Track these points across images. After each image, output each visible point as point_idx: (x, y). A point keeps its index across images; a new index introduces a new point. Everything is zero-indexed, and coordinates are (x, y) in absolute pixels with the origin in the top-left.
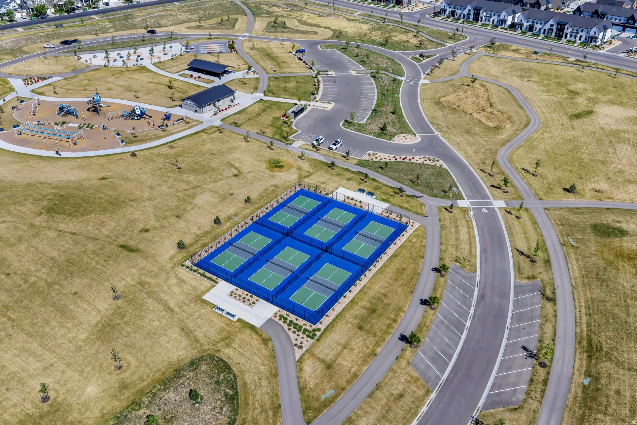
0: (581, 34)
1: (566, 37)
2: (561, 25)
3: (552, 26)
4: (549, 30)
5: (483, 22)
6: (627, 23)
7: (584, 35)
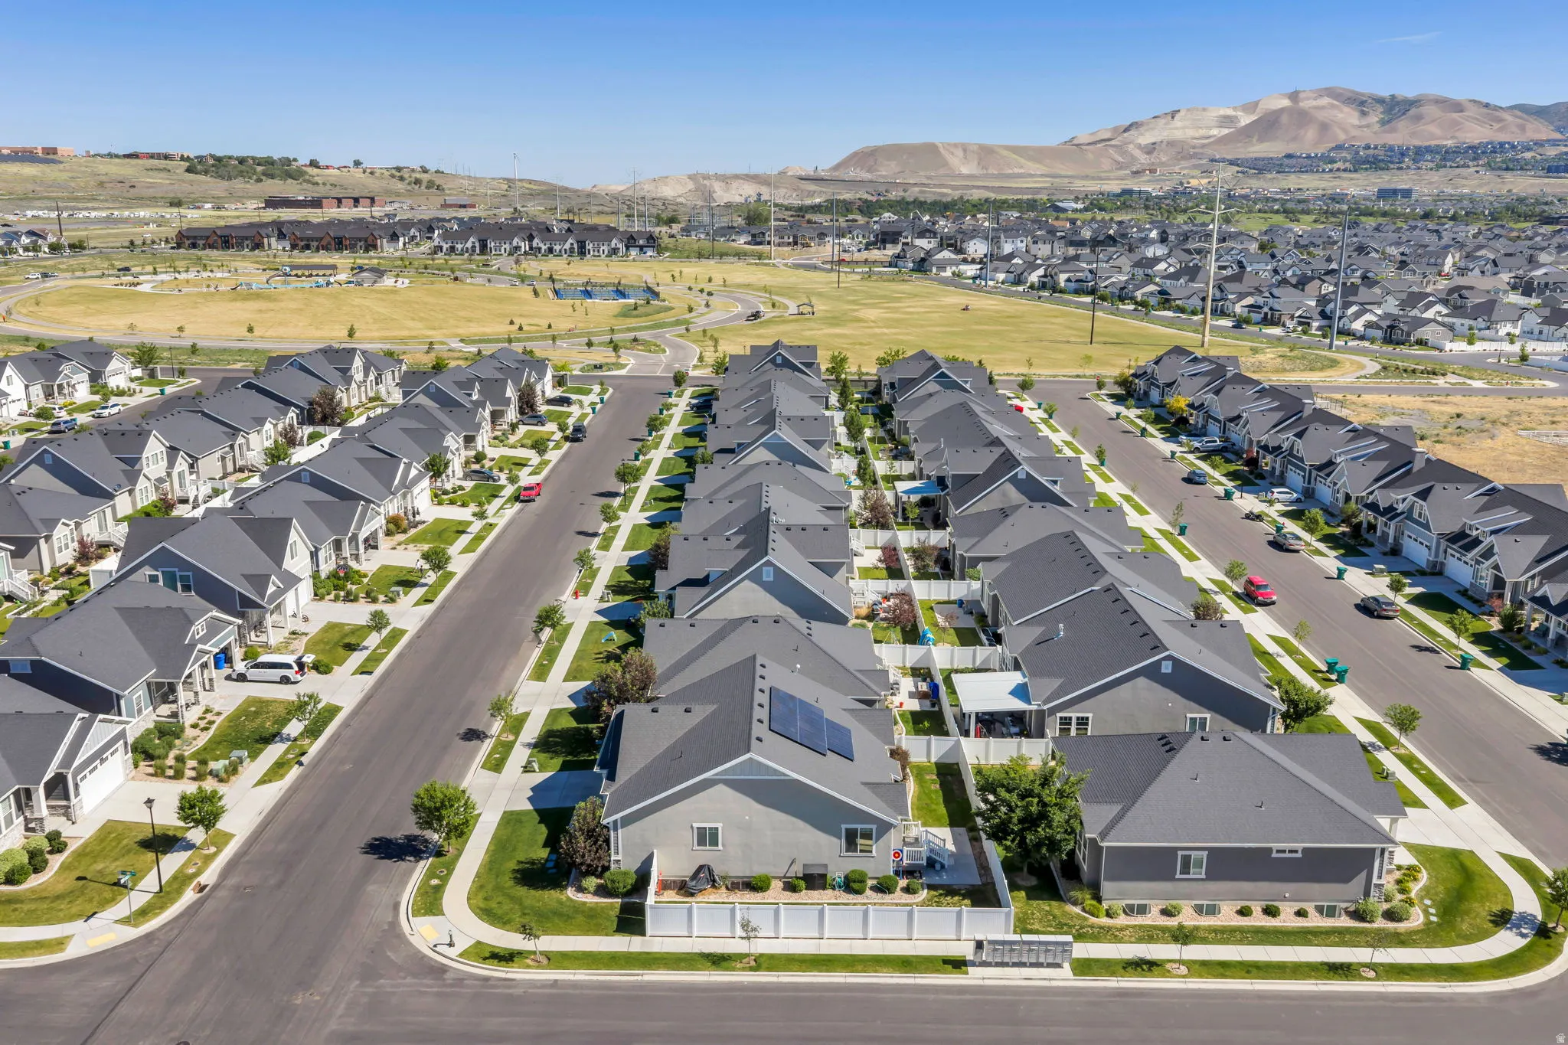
7: (606, 248)
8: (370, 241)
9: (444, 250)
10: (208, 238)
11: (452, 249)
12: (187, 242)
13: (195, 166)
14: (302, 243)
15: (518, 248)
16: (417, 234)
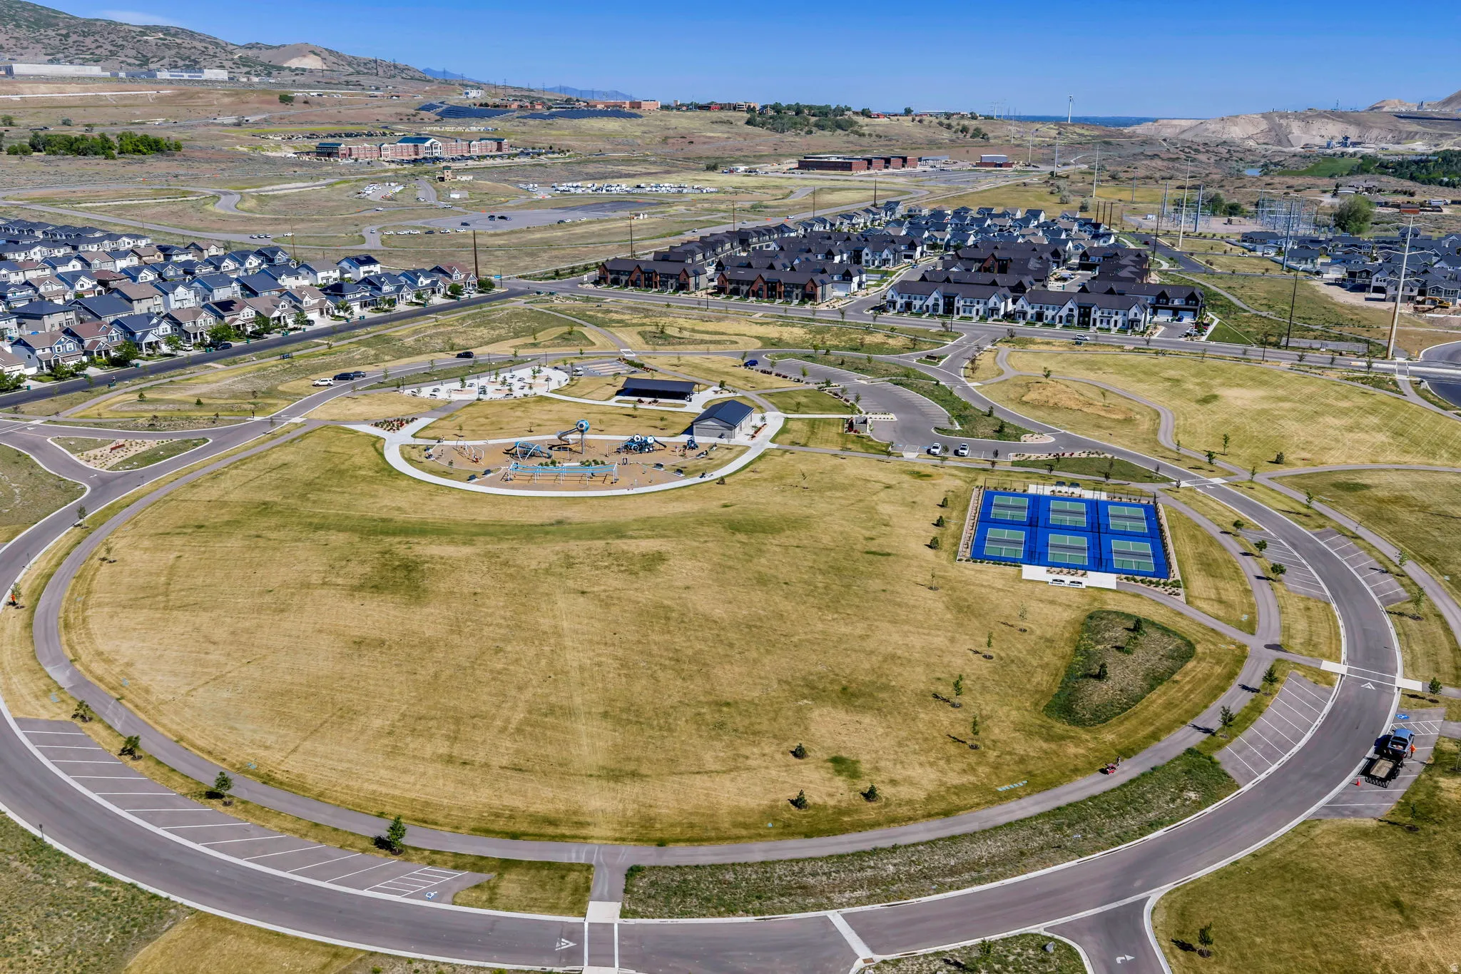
0: (1115, 317)
1: (1094, 324)
2: (1085, 308)
3: (1071, 310)
4: (1068, 316)
5: (961, 314)
6: (1158, 302)
7: (1120, 318)
8: (808, 289)
9: (898, 306)
10: (631, 273)
11: (908, 306)
12: (610, 277)
13: (756, 117)
14: (731, 287)
15: (994, 310)
16: (891, 257)
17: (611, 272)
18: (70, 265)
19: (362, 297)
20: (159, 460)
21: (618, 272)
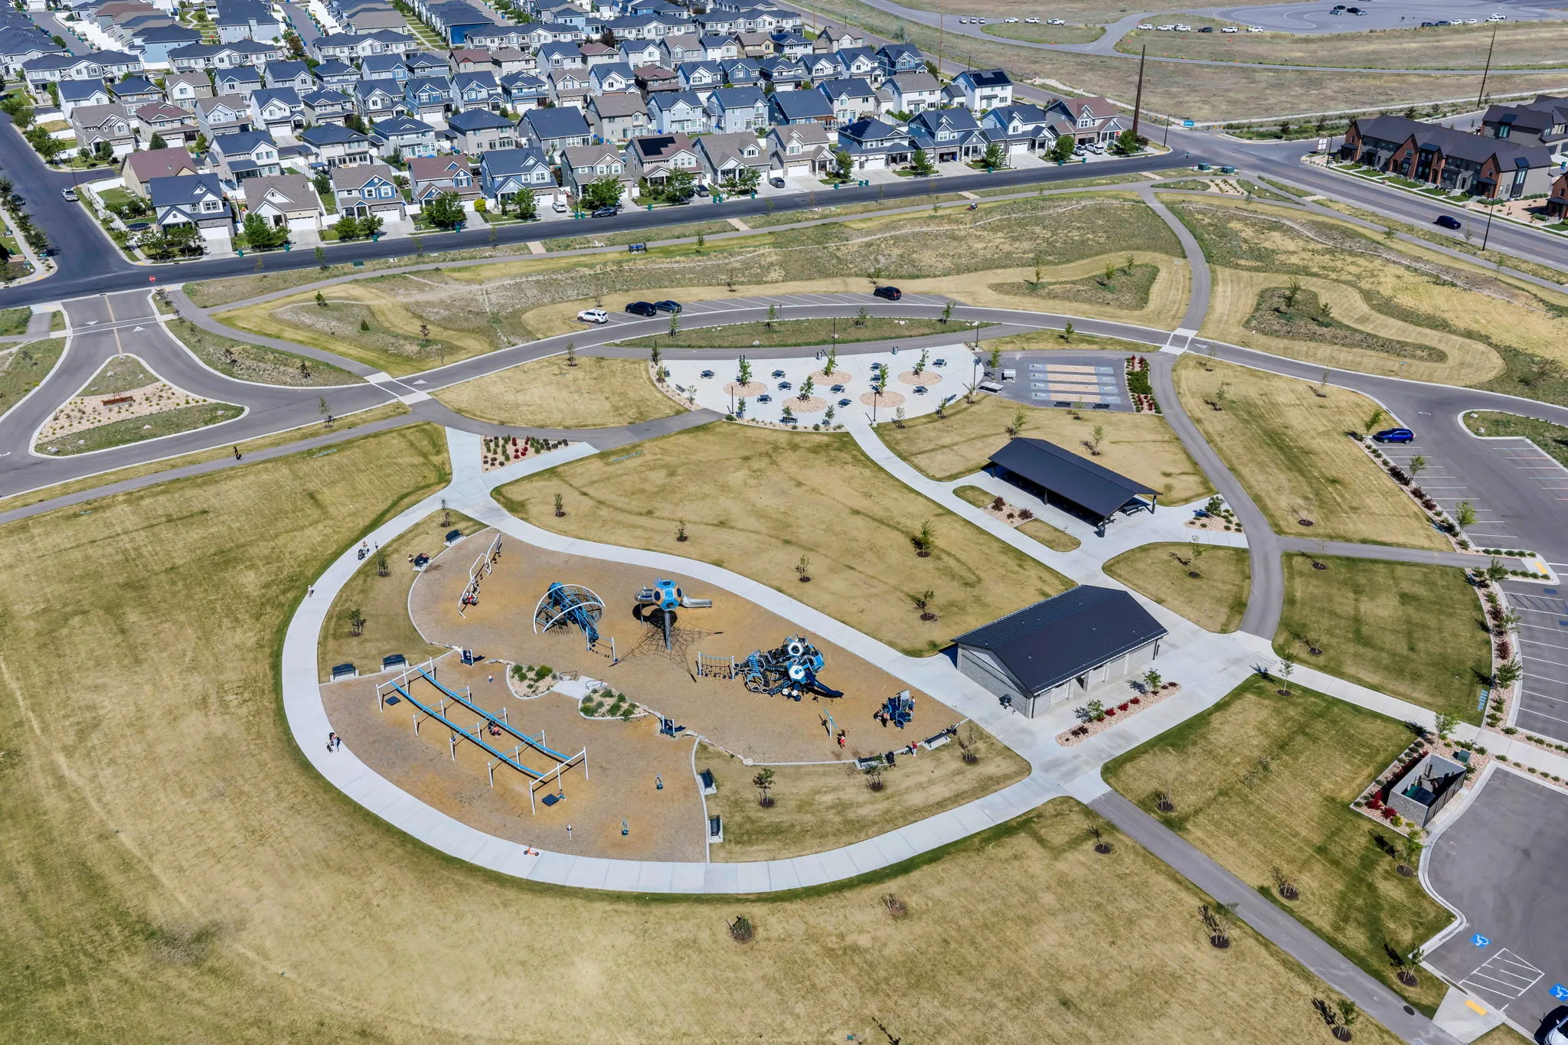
10: (1397, 147)
12: (1362, 149)
17: (1366, 140)
18: (646, 52)
19: (890, 149)
20: (142, 438)
21: (1377, 143)
